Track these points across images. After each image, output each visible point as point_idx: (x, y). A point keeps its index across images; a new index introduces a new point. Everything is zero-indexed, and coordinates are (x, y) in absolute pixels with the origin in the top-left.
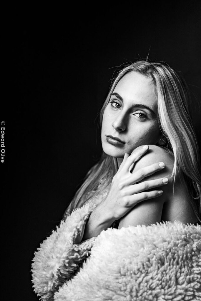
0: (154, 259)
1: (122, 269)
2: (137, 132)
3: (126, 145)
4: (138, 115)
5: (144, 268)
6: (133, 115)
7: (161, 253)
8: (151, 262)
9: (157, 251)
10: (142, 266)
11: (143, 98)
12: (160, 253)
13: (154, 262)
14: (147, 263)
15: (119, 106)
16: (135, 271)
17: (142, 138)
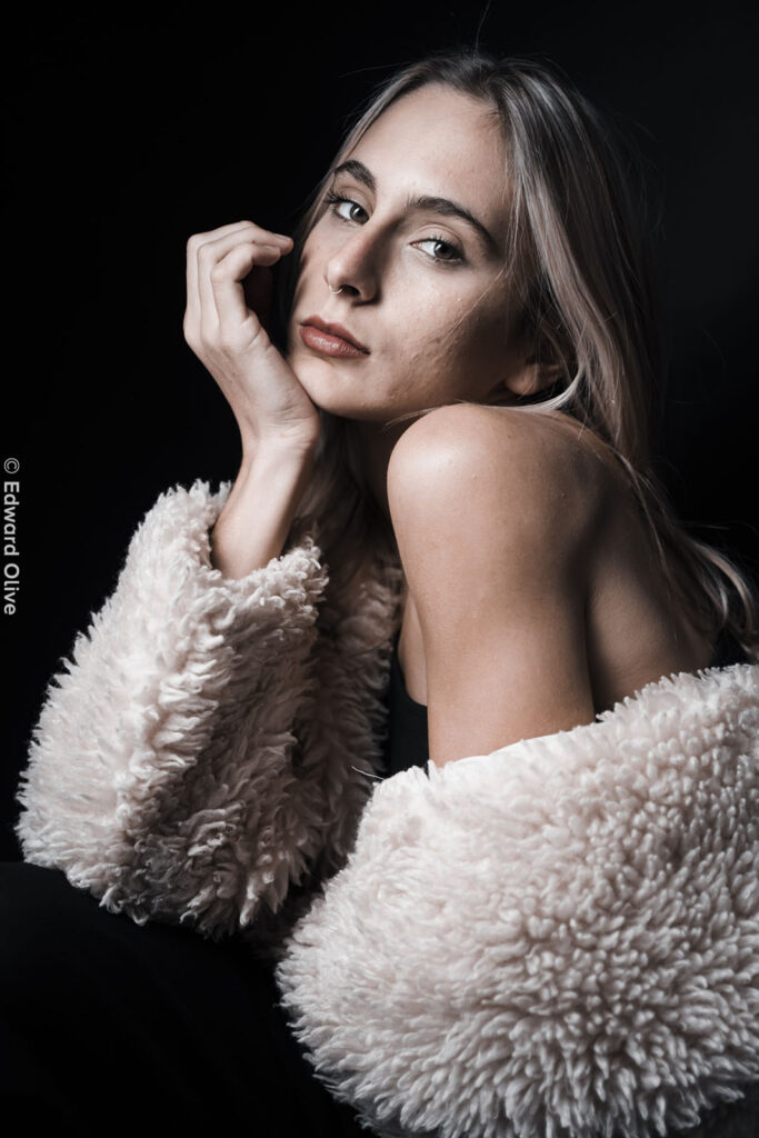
0: (646, 846)
1: (533, 921)
2: (421, 310)
3: (373, 359)
4: (430, 248)
5: (616, 892)
6: (411, 244)
7: (667, 821)
8: (636, 860)
9: (649, 814)
10: (609, 889)
11: (451, 175)
12: (662, 822)
13: (652, 859)
14: (627, 869)
15: (362, 216)
16: (585, 913)
17: (438, 340)
